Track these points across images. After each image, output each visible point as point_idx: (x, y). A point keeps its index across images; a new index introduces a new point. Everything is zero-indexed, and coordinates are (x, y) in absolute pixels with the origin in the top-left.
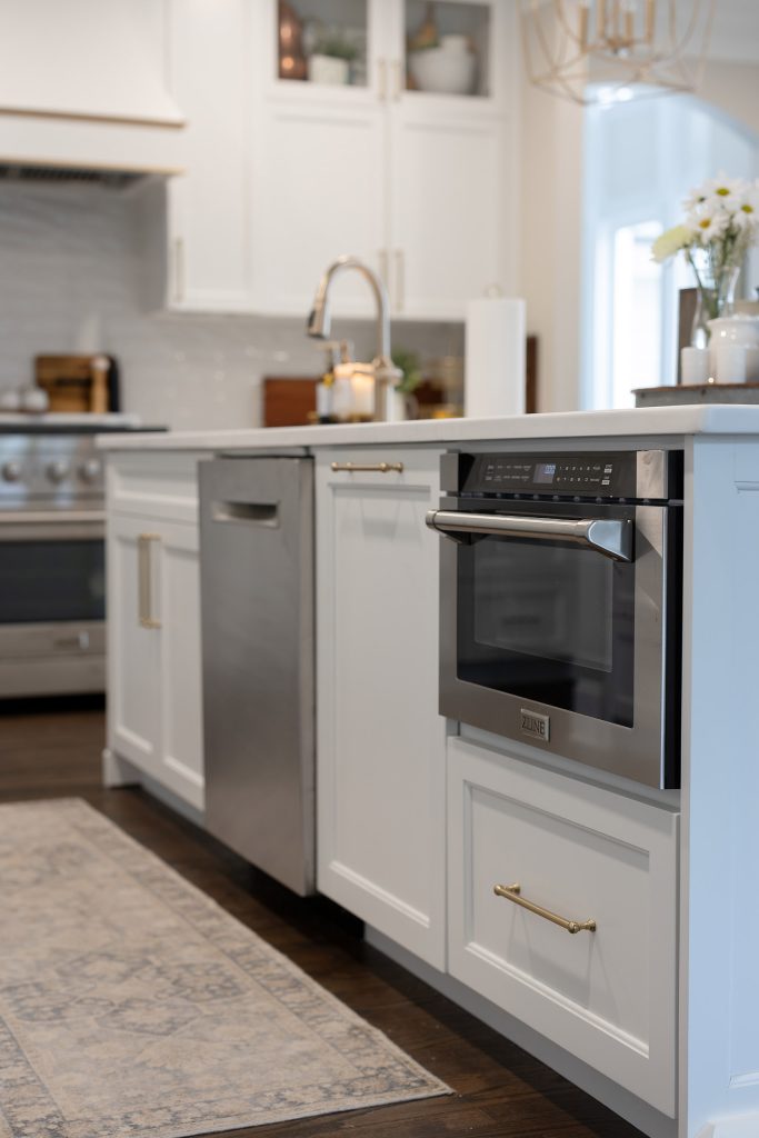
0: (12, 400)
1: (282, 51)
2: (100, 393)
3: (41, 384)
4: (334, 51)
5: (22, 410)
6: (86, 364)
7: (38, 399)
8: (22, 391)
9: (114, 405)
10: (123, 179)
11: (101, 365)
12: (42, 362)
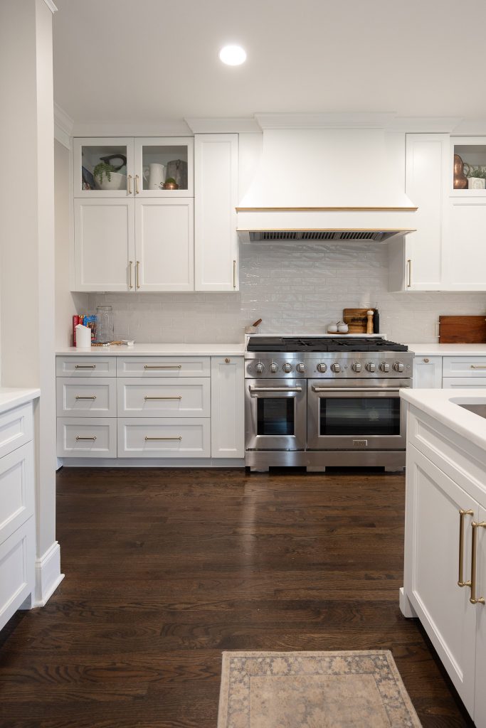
0: (334, 328)
1: (456, 177)
2: (370, 325)
3: (346, 321)
4: (477, 175)
5: (338, 332)
6: (365, 312)
7: (345, 328)
8: (338, 324)
9: (376, 330)
10: (385, 235)
11: (371, 313)
12: (346, 311)
